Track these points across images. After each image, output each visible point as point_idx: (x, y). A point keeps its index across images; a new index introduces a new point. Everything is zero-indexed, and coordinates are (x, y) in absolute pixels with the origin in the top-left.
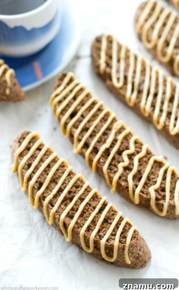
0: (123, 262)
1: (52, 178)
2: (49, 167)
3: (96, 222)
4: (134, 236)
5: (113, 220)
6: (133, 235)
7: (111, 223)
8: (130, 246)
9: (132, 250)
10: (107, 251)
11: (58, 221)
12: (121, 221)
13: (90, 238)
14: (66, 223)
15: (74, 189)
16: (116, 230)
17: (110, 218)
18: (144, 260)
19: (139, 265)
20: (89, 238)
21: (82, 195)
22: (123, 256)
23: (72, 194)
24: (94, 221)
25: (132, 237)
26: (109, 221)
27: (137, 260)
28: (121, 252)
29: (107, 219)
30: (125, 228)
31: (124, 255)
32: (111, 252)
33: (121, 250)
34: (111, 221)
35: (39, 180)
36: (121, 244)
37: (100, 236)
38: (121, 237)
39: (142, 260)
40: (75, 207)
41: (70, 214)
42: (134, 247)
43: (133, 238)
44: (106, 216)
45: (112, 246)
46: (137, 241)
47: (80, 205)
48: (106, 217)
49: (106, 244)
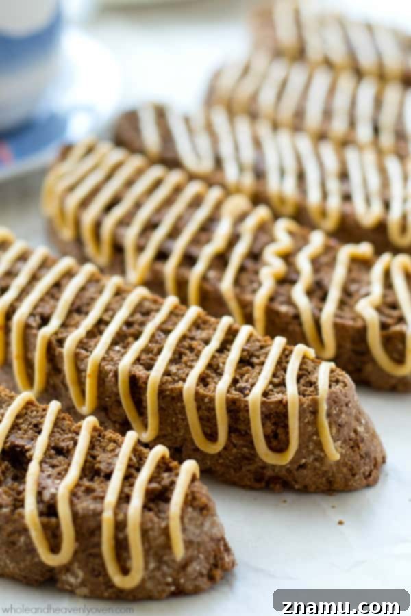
0: (317, 464)
1: (73, 304)
2: (58, 286)
3: (221, 365)
4: (334, 379)
5: (265, 355)
6: (330, 377)
7: (262, 364)
8: (332, 403)
9: (338, 415)
10: (270, 427)
11: (113, 379)
12: (287, 356)
13: (214, 396)
14: (137, 376)
15: (138, 317)
16: (280, 373)
17: (257, 353)
18: (373, 455)
19: (362, 471)
20: (212, 400)
21: (164, 322)
22: (315, 438)
23: (136, 327)
24: (215, 367)
25: (331, 381)
26: (255, 360)
27: (354, 451)
28: (308, 423)
29: (248, 358)
30: (304, 367)
31: (317, 433)
32: (280, 431)
33: (308, 418)
34: (262, 359)
35: (39, 310)
36: (304, 399)
37: (241, 390)
38: (301, 385)
39: (367, 455)
40: (155, 347)
41: (143, 360)
42: (342, 406)
43: (334, 384)
44: (244, 350)
45: (283, 405)
46: (346, 388)
47: (165, 342)
48: (245, 353)
49: (263, 404)
